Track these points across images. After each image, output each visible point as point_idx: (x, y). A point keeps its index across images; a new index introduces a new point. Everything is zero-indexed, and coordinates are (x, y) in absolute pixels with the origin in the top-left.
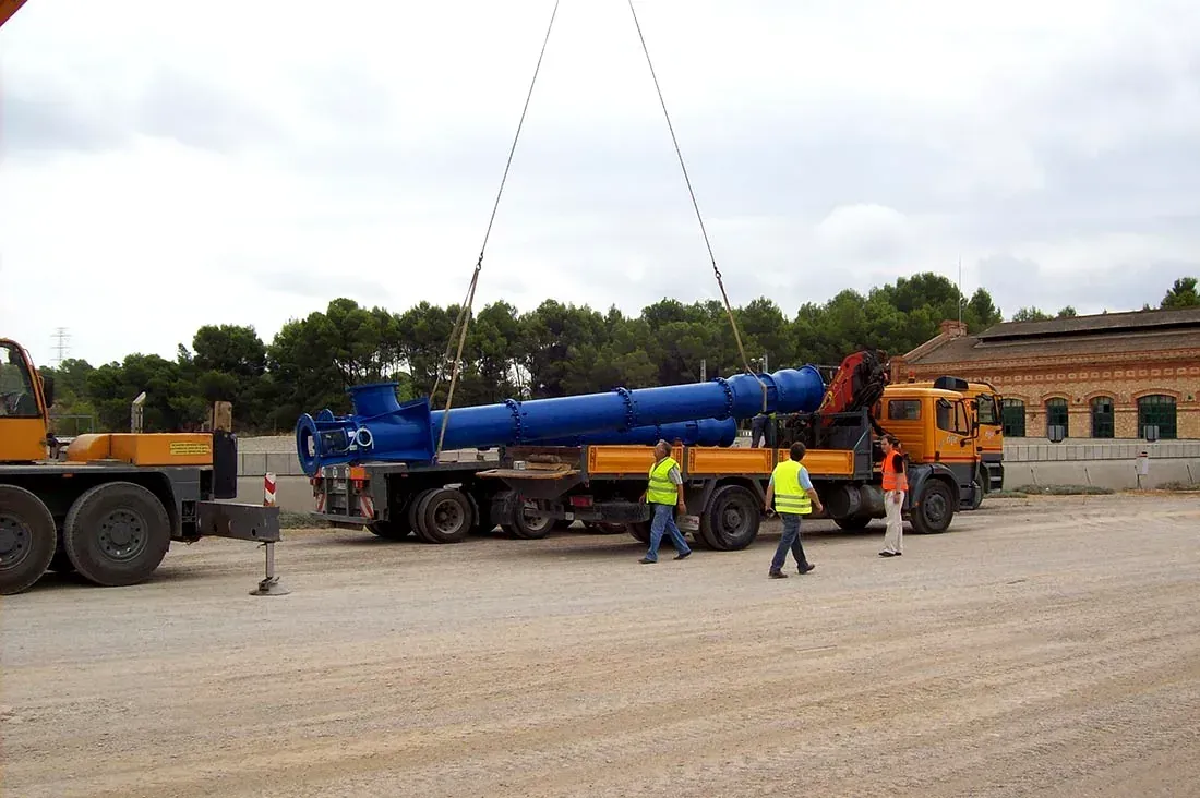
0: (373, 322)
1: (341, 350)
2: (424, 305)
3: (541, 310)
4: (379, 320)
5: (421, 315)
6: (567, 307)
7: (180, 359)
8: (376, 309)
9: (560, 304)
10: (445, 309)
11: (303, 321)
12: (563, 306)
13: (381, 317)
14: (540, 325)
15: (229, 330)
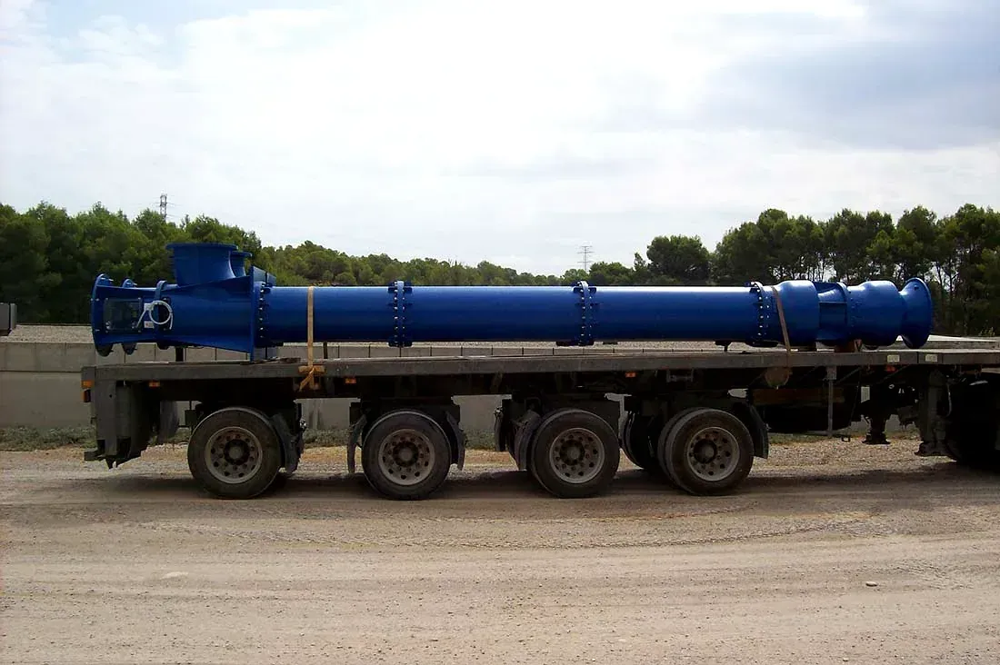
0: (797, 230)
1: (768, 256)
2: (846, 213)
3: (959, 215)
4: (803, 228)
5: (844, 223)
6: (986, 211)
7: (637, 266)
8: (801, 218)
9: (978, 208)
10: (865, 216)
11: (736, 229)
12: (982, 210)
13: (806, 224)
14: (958, 229)
15: (677, 240)
